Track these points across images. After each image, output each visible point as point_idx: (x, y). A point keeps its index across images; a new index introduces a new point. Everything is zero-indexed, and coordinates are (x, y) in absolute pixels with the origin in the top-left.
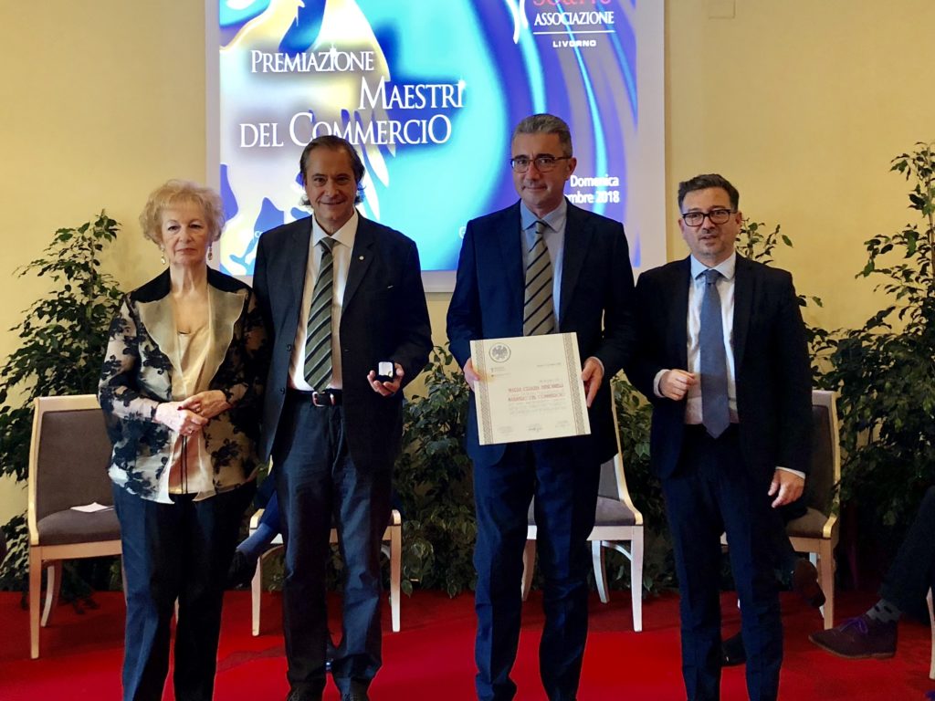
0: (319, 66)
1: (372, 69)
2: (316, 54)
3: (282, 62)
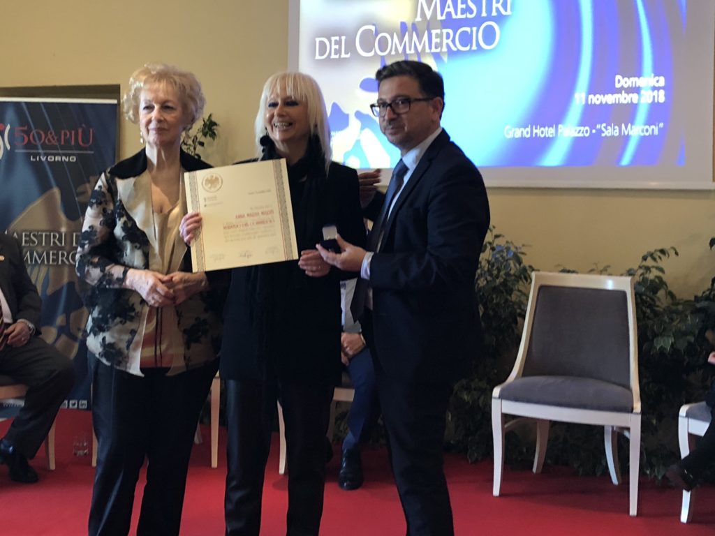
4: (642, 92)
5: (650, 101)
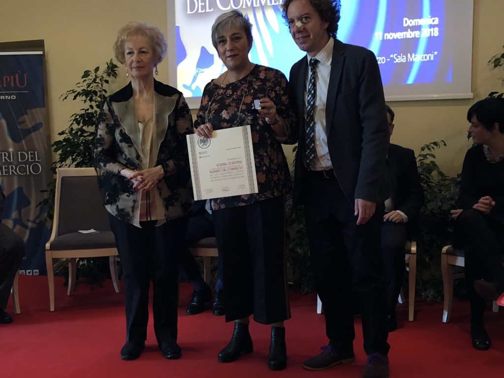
4: (422, 29)
5: (428, 35)
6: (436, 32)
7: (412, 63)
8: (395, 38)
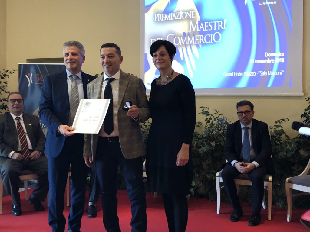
0: (176, 17)
1: (194, 17)
2: (175, 13)
3: (164, 17)
4: (276, 59)
5: (279, 62)
6: (283, 60)
7: (270, 76)
8: (261, 63)
